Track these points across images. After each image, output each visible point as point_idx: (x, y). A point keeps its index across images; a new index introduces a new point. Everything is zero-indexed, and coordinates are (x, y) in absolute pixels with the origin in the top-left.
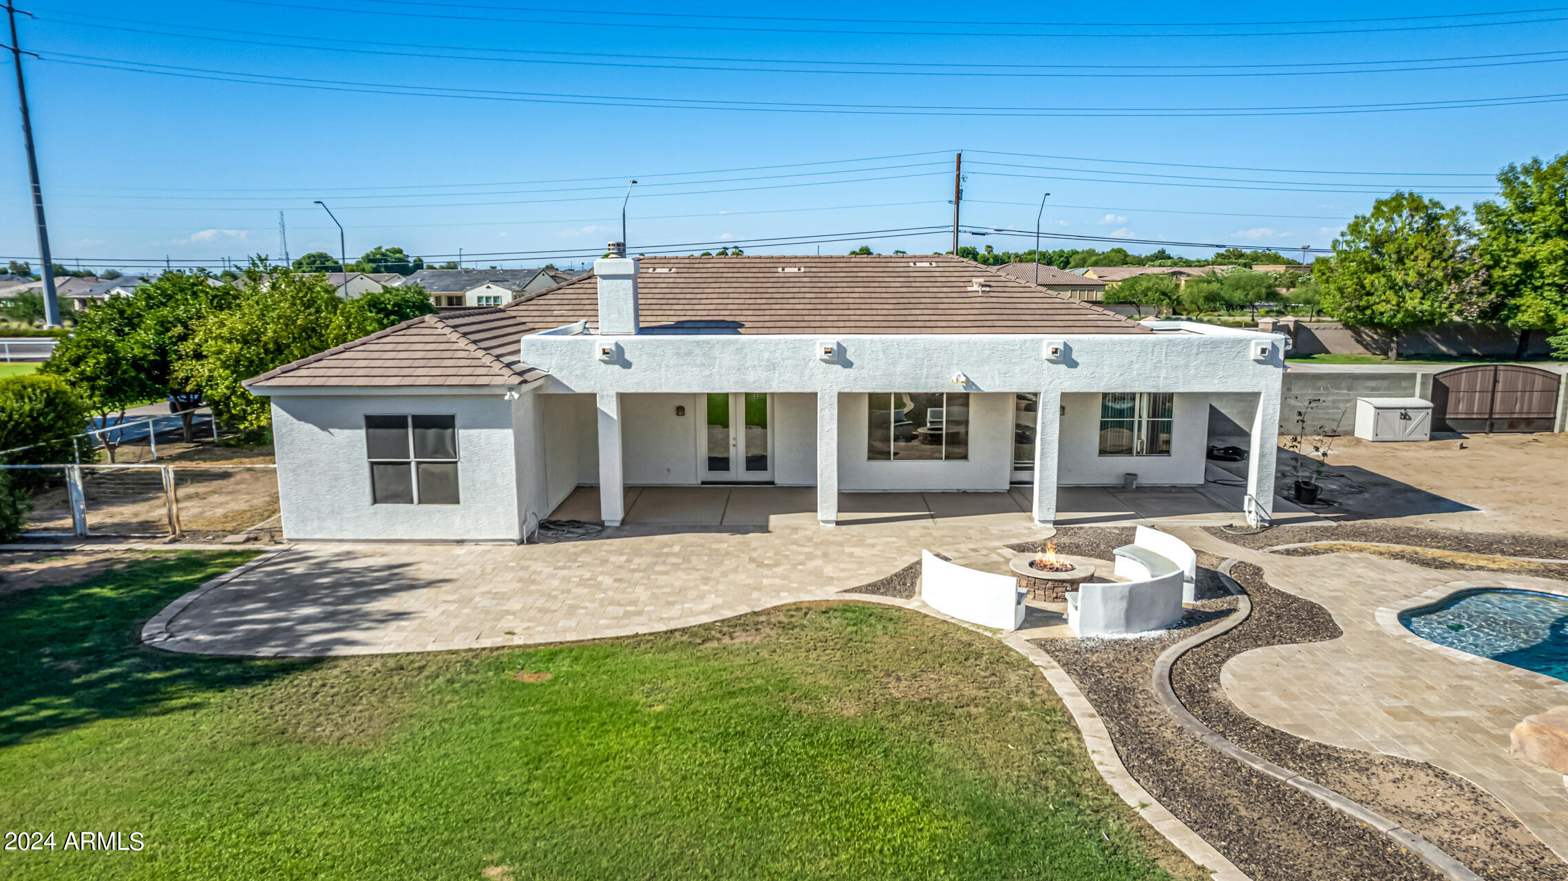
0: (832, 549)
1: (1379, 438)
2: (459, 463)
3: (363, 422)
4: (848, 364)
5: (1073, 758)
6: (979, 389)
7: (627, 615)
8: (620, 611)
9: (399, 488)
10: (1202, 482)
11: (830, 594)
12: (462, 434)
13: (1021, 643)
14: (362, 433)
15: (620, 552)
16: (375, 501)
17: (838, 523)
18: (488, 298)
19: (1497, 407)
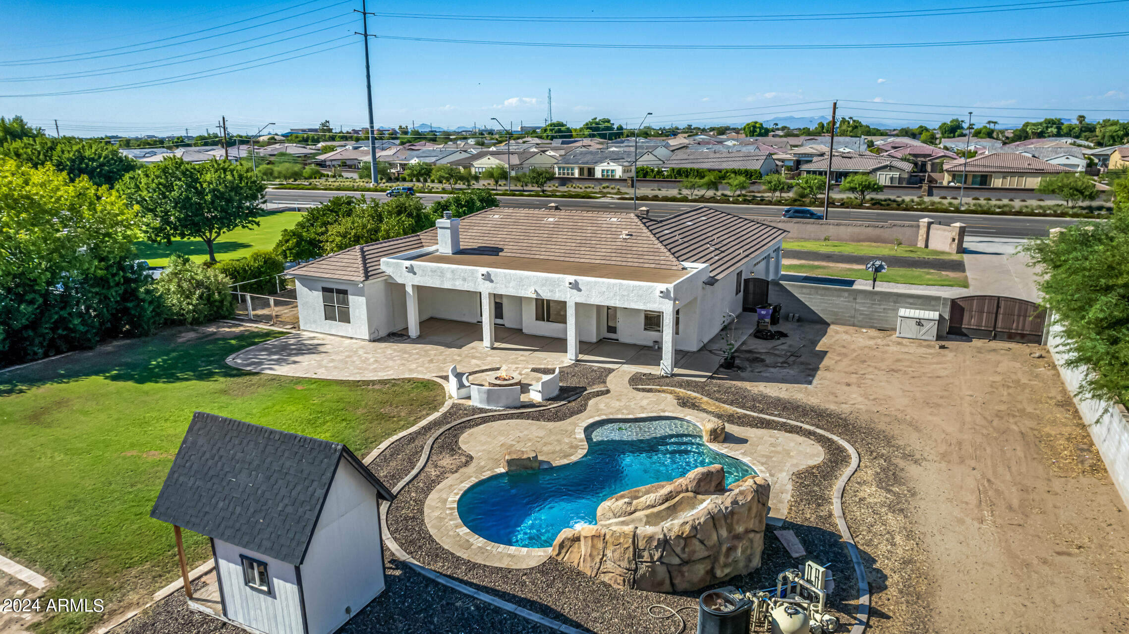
1: (902, 335)
2: (350, 308)
3: (321, 290)
4: (491, 281)
5: (387, 436)
9: (333, 315)
11: (429, 377)
12: (350, 297)
13: (450, 403)
14: (321, 293)
16: (326, 319)
17: (493, 348)
18: (608, 171)
19: (999, 324)
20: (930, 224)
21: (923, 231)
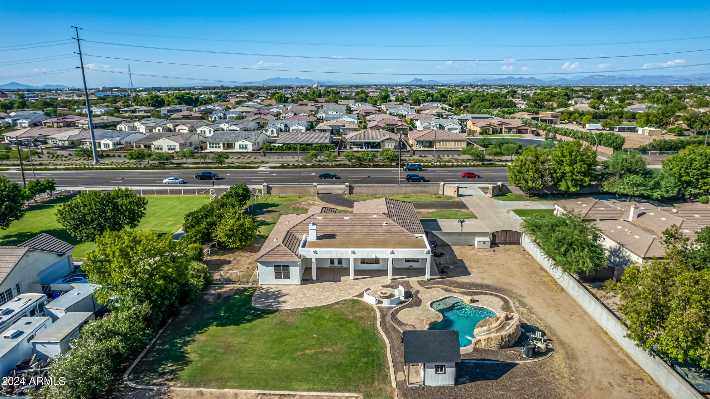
0: (352, 286)
1: (478, 247)
2: (290, 272)
3: (274, 266)
4: (355, 253)
5: (375, 324)
6: (378, 258)
7: (321, 302)
8: (319, 301)
9: (280, 276)
11: (350, 297)
12: (291, 268)
13: (375, 307)
15: (317, 287)
16: (275, 278)
17: (354, 279)
18: (243, 145)
19: (507, 239)
20: (444, 184)
21: (441, 188)
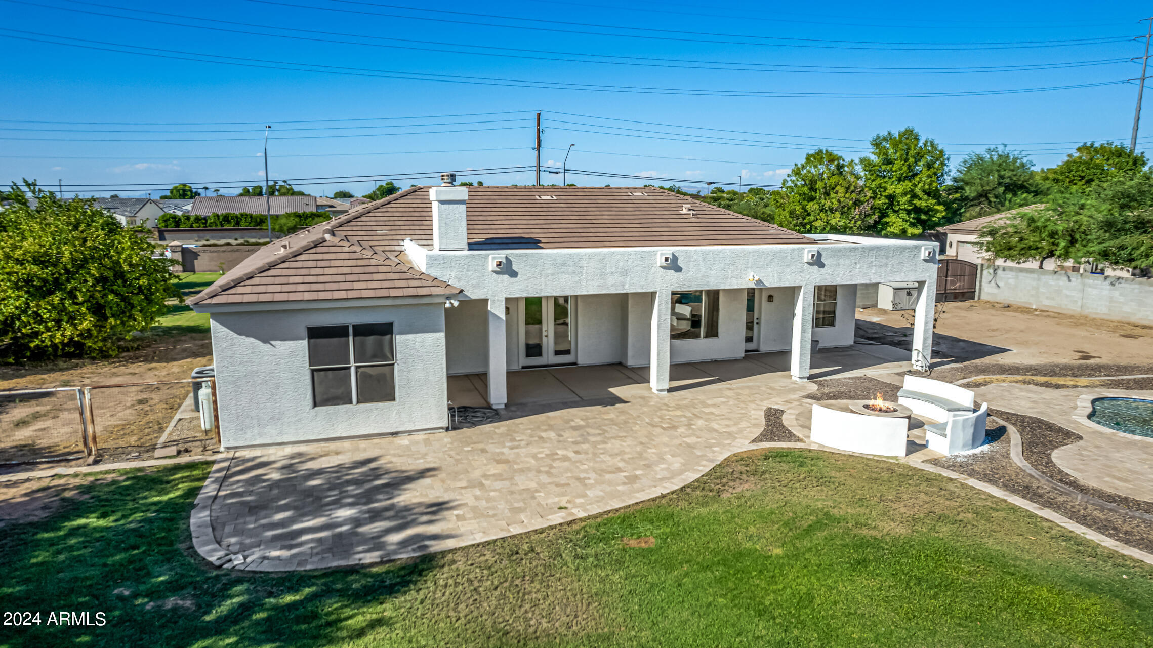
1: (896, 308)
2: (396, 366)
3: (305, 333)
4: (678, 269)
5: (1078, 540)
6: (764, 284)
9: (339, 391)
10: (850, 341)
11: (746, 445)
12: (399, 339)
13: (919, 463)
14: (305, 343)
16: (315, 405)
17: (670, 390)
19: (948, 286)
